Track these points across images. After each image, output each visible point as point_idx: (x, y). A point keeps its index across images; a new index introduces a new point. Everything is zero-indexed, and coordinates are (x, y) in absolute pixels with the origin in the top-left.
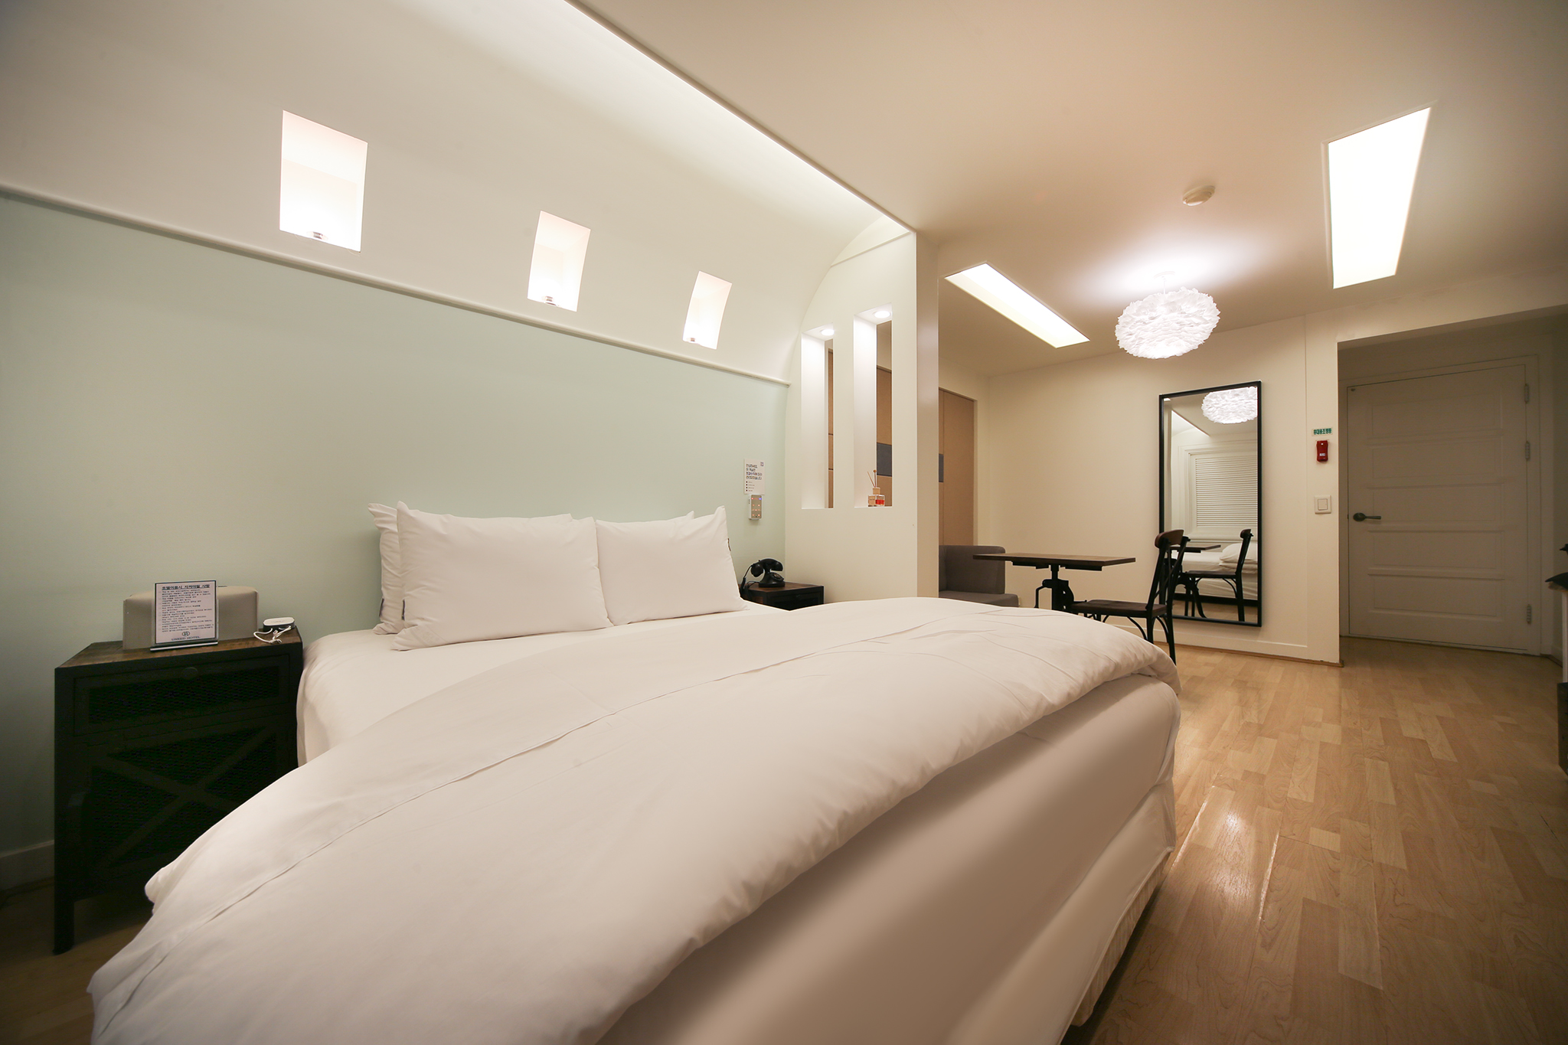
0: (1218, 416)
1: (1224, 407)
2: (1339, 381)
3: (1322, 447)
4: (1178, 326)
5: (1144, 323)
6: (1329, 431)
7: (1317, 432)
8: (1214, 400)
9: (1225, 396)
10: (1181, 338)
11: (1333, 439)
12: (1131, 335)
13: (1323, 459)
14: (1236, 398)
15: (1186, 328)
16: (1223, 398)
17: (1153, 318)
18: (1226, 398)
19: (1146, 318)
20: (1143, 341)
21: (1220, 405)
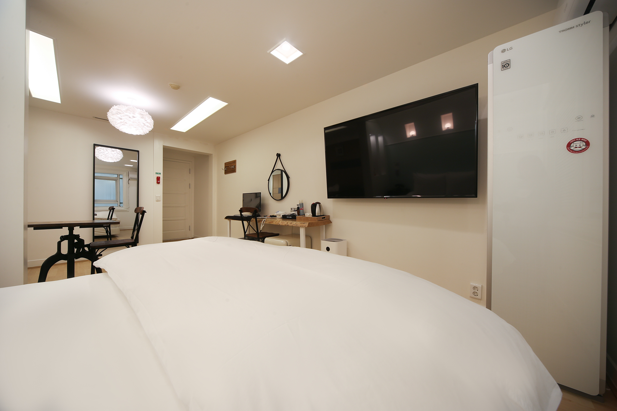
0: (103, 158)
1: (107, 155)
2: (163, 158)
3: (158, 179)
4: (143, 125)
5: (130, 117)
6: (160, 174)
7: (157, 173)
8: (102, 151)
9: (107, 150)
10: (142, 130)
11: (161, 176)
12: (121, 119)
13: (158, 183)
14: (113, 152)
15: (145, 127)
16: (107, 151)
17: (134, 117)
18: (108, 151)
19: (131, 115)
20: (126, 124)
21: (105, 153)
